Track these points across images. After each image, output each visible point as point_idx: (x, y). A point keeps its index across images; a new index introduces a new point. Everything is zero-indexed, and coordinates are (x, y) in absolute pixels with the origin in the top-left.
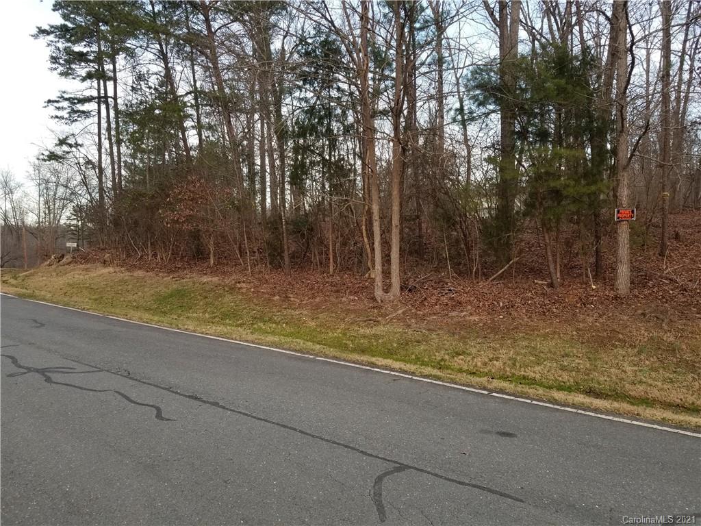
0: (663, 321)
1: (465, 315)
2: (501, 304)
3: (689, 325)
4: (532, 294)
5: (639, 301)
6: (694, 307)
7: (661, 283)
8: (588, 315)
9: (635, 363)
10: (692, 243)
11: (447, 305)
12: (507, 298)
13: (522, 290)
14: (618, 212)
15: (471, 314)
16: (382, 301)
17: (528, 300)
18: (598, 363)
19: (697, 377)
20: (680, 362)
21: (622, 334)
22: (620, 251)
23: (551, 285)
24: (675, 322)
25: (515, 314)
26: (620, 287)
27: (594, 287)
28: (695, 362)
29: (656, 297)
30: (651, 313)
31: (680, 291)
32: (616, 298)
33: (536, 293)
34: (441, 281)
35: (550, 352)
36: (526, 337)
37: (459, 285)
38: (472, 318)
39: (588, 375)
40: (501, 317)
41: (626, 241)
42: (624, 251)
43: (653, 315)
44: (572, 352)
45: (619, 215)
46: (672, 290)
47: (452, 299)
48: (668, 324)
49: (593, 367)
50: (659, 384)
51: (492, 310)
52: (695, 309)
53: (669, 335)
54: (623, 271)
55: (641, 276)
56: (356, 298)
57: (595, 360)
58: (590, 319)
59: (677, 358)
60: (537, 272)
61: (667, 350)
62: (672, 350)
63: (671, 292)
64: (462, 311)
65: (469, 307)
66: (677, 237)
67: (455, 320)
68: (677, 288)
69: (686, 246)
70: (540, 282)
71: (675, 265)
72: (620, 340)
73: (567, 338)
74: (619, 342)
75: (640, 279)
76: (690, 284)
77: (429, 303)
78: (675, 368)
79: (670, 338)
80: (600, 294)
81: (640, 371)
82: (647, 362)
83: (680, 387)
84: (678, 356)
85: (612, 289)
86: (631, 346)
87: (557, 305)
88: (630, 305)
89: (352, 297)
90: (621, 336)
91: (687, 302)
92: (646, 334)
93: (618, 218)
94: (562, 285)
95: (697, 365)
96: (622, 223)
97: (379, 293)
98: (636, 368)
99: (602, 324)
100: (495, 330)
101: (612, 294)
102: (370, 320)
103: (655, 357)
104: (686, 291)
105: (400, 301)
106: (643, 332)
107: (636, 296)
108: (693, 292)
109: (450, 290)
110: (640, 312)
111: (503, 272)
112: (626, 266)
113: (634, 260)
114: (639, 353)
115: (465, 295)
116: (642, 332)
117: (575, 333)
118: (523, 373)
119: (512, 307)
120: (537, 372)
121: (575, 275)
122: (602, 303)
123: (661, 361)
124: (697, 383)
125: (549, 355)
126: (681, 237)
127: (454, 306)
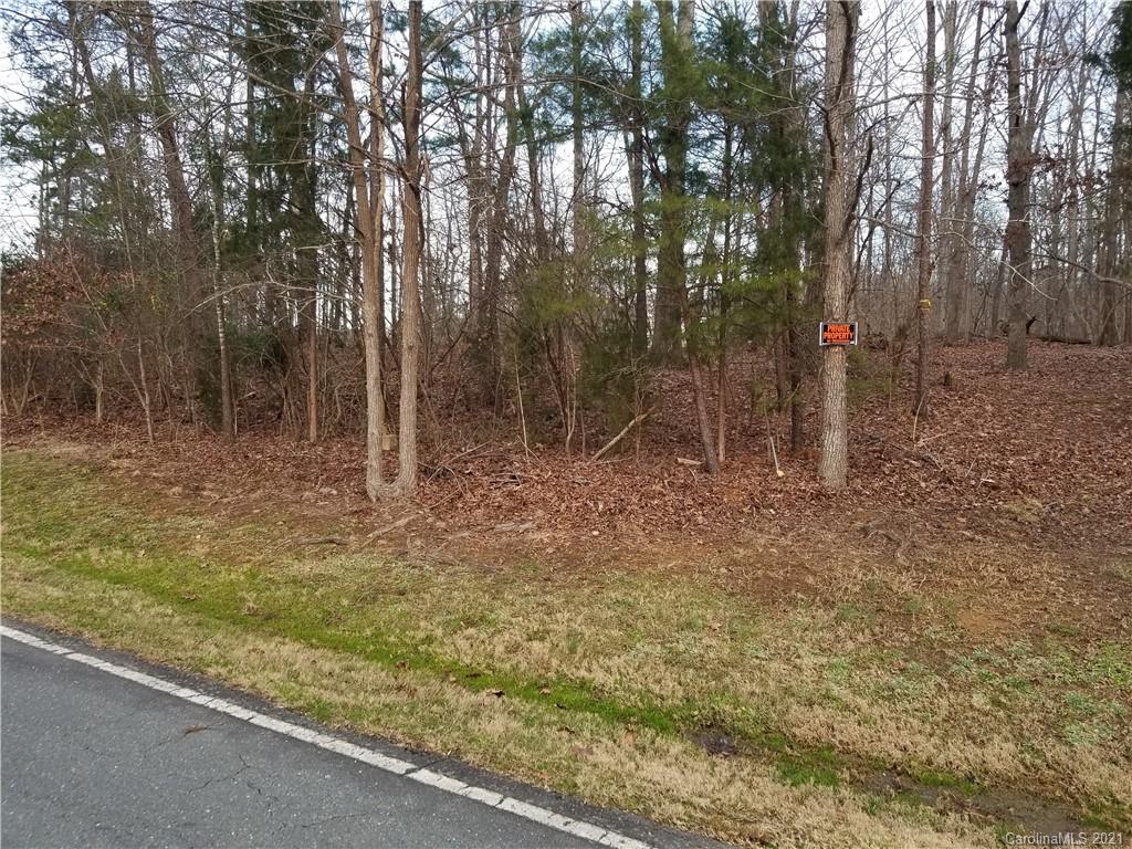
0: (899, 545)
1: (527, 530)
2: (601, 506)
3: (946, 556)
4: (664, 487)
5: (861, 502)
6: (962, 516)
7: (906, 466)
8: (761, 531)
9: (824, 646)
10: (972, 393)
11: (499, 507)
12: (614, 495)
13: (647, 478)
14: (825, 328)
15: (539, 528)
16: (378, 499)
17: (653, 498)
18: (750, 647)
19: (946, 686)
20: (917, 643)
21: (815, 574)
22: (828, 404)
23: (705, 469)
24: (921, 547)
25: (622, 526)
26: (828, 474)
27: (780, 473)
28: (947, 646)
29: (895, 494)
30: (878, 527)
31: (940, 482)
32: (818, 495)
33: (671, 484)
34: (501, 458)
35: (659, 616)
36: (627, 579)
37: (535, 466)
38: (538, 536)
39: (718, 678)
40: (596, 533)
41: (840, 386)
42: (835, 404)
43: (881, 532)
44: (703, 617)
45: (829, 335)
46: (925, 481)
47: (511, 494)
48: (907, 554)
49: (735, 656)
50: (863, 703)
51: (582, 520)
52: (964, 520)
53: (903, 579)
54: (834, 443)
55: (874, 452)
56: (335, 492)
57: (744, 638)
58: (761, 540)
59: (912, 634)
60: (689, 441)
61: (895, 614)
62: (905, 614)
63: (923, 484)
64: (523, 521)
65: (540, 513)
66: (947, 381)
67: (504, 539)
68: (934, 477)
69: (961, 398)
70: (688, 462)
71: (939, 432)
72: (806, 589)
73: (702, 581)
74: (804, 593)
75: (867, 458)
76: (959, 469)
77: (465, 503)
78: (906, 660)
79: (904, 584)
80: (790, 487)
81: (832, 667)
82: (850, 645)
83: (906, 711)
84: (914, 629)
85: (814, 478)
86: (826, 602)
87: (707, 509)
88: (842, 510)
89: (325, 490)
90: (810, 580)
91: (951, 505)
92: (860, 576)
93: (825, 341)
94: (727, 468)
95: (950, 652)
96: (833, 350)
97: (374, 482)
98: (824, 660)
99: (784, 549)
100: (571, 561)
101: (811, 487)
102: (332, 542)
103: (867, 631)
104: (951, 483)
105: (412, 500)
106: (856, 569)
107: (857, 493)
108: (964, 484)
109: (514, 477)
110: (859, 524)
111: (619, 441)
112: (838, 434)
113: (868, 422)
114: (839, 620)
115: (539, 487)
116: (853, 569)
117: (723, 570)
118: (583, 673)
119: (620, 512)
120: (614, 670)
121: (756, 449)
122: (790, 506)
123: (877, 642)
124: (944, 702)
125: (655, 624)
126: (954, 383)
127: (511, 510)
